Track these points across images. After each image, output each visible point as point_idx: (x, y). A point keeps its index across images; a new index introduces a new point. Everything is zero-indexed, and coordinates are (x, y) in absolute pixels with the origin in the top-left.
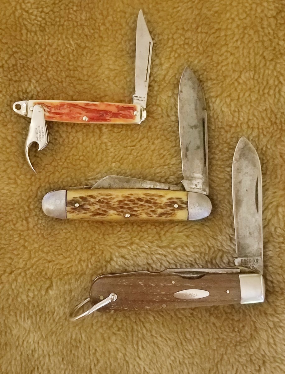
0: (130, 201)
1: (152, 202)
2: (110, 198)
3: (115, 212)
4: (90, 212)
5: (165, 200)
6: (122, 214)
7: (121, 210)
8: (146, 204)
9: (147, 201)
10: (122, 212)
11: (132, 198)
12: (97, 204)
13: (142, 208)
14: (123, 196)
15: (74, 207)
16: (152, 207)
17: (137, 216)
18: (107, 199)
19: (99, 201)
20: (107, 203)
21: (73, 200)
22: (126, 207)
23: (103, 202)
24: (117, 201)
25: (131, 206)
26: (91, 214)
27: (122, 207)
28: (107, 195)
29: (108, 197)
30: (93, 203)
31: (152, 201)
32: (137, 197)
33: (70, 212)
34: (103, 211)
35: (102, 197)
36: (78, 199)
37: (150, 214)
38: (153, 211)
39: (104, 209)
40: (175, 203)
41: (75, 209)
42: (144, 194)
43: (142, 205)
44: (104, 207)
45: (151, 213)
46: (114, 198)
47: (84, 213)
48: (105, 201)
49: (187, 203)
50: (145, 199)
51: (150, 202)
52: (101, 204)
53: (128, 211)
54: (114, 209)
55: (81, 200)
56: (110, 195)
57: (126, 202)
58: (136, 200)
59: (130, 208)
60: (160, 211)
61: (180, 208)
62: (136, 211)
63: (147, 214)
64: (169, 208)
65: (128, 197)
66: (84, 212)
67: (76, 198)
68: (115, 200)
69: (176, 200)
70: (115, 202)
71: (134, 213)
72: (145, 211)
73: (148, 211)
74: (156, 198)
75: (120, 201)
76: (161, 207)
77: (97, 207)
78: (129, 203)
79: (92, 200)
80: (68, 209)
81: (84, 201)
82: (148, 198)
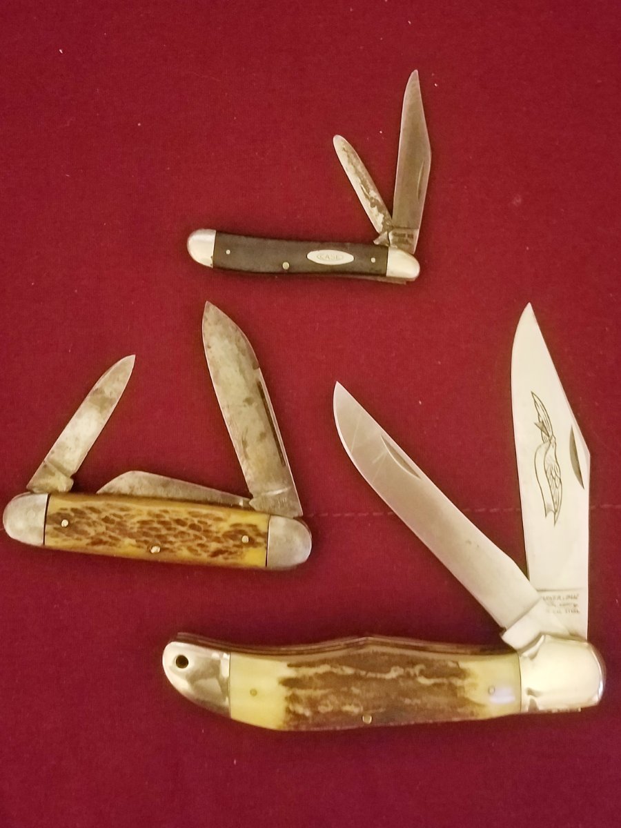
0: (164, 523)
1: (203, 529)
2: (125, 515)
3: (133, 542)
4: (88, 538)
5: (225, 527)
6: (146, 546)
7: (144, 538)
8: (192, 532)
9: (193, 527)
10: (146, 542)
11: (167, 518)
12: (101, 525)
13: (182, 537)
14: (149, 514)
15: (58, 526)
16: (201, 539)
17: (172, 551)
18: (120, 517)
19: (106, 520)
21: (59, 514)
22: (153, 533)
23: (112, 522)
24: (138, 522)
25: (164, 532)
26: (89, 541)
27: (145, 534)
28: (122, 509)
29: (122, 513)
30: (94, 522)
31: (202, 526)
32: (176, 518)
33: (53, 536)
34: (110, 537)
35: (113, 511)
36: (69, 512)
37: (196, 551)
38: (201, 546)
39: (113, 534)
40: (243, 533)
41: (60, 530)
42: (190, 513)
43: (183, 533)
44: (113, 531)
45: (199, 549)
46: (133, 517)
47: (77, 539)
48: (117, 520)
49: (265, 536)
50: (189, 523)
51: (198, 529)
52: (108, 525)
53: (158, 542)
54: (131, 536)
55: (73, 514)
56: (127, 509)
57: (156, 525)
58: (172, 523)
59: (159, 537)
60: (214, 546)
61: (252, 542)
62: (171, 543)
63: (190, 549)
64: (231, 542)
65: (158, 516)
66: (76, 536)
67: (66, 509)
68: (136, 520)
69: (247, 529)
70: (134, 524)
71: (167, 546)
72: (190, 544)
73: (194, 545)
74: (209, 522)
75: (143, 523)
76: (218, 540)
77: (102, 529)
78: (159, 526)
79: (94, 517)
80: (49, 527)
81: (80, 517)
82: (196, 521)
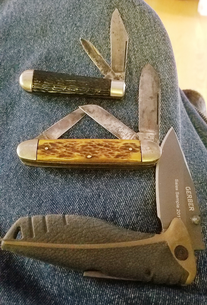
0: (92, 146)
1: (111, 147)
2: (75, 144)
3: (79, 154)
4: (58, 154)
5: (121, 145)
6: (85, 155)
7: (84, 152)
8: (105, 148)
9: (106, 146)
10: (85, 154)
11: (94, 144)
12: (63, 148)
13: (101, 151)
14: (86, 143)
15: (43, 150)
16: (110, 151)
17: (97, 157)
19: (66, 146)
20: (72, 148)
21: (43, 145)
22: (88, 150)
23: (69, 147)
24: (81, 146)
25: (93, 149)
27: (84, 150)
29: (73, 143)
30: (60, 147)
31: (110, 145)
32: (98, 143)
33: (41, 154)
35: (69, 143)
36: (48, 144)
38: (111, 153)
39: (69, 152)
40: (129, 147)
41: (45, 152)
42: (104, 141)
43: (101, 149)
44: (69, 150)
45: (109, 155)
46: (78, 144)
48: (71, 146)
49: (140, 147)
50: (104, 145)
51: (109, 147)
52: (67, 148)
53: (90, 153)
54: (78, 152)
55: (50, 145)
56: (75, 142)
57: (89, 147)
58: (96, 145)
59: (91, 151)
60: (116, 153)
61: (134, 151)
62: (96, 153)
63: (106, 155)
64: (124, 151)
65: (89, 143)
66: (52, 153)
70: (79, 147)
71: (95, 155)
72: (105, 153)
73: (107, 153)
74: (113, 144)
75: (83, 146)
76: (118, 150)
77: (64, 150)
78: (90, 147)
79: (60, 145)
80: (39, 151)
81: (53, 146)
82: (107, 144)
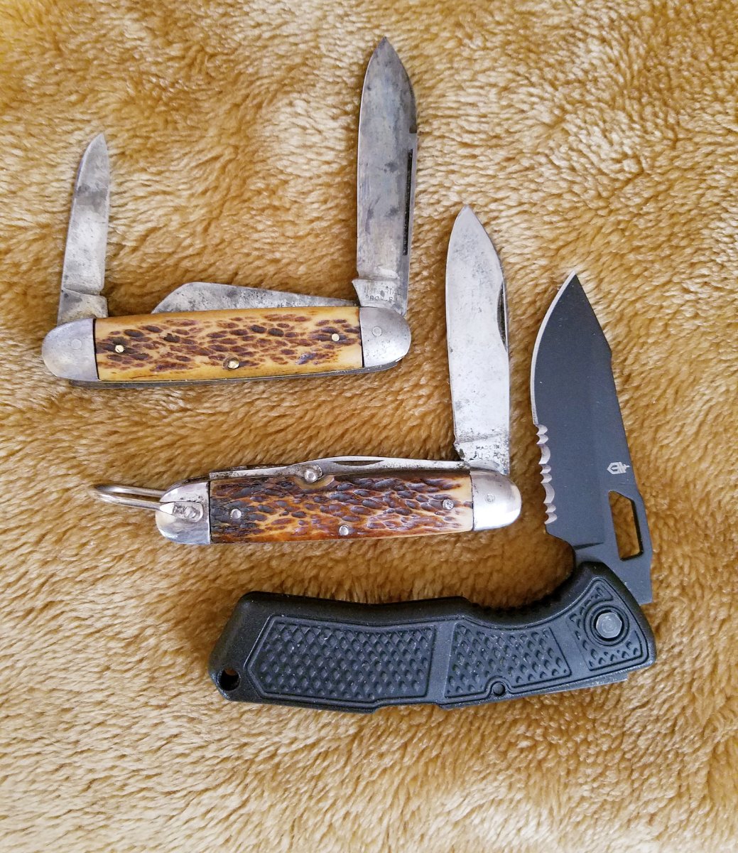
0: (237, 333)
1: (285, 333)
2: (191, 330)
3: (206, 359)
4: (150, 363)
5: (311, 327)
6: (222, 363)
7: (217, 354)
8: (272, 338)
9: (273, 332)
10: (221, 358)
11: (241, 326)
12: (164, 345)
13: (262, 346)
15: (112, 353)
16: (285, 344)
17: (254, 365)
18: (186, 333)
19: (169, 339)
20: (186, 341)
21: (110, 339)
22: (229, 346)
23: (176, 340)
24: (208, 336)
25: (240, 343)
26: (153, 366)
27: (219, 349)
30: (154, 343)
31: (284, 329)
32: (252, 324)
34: (178, 358)
35: (174, 328)
36: (122, 335)
37: (281, 359)
38: (287, 352)
39: (179, 354)
41: (116, 357)
42: (266, 317)
43: (263, 340)
44: (180, 351)
45: (283, 356)
46: (200, 330)
47: (138, 365)
48: (182, 336)
49: (358, 330)
50: (268, 328)
51: (280, 334)
52: (172, 344)
53: (235, 355)
54: (203, 353)
55: (127, 338)
56: (192, 323)
57: (229, 336)
58: (248, 331)
59: (236, 349)
61: (344, 342)
62: (250, 354)
63: (274, 358)
64: (321, 344)
65: (230, 326)
66: (136, 362)
67: (118, 333)
68: (204, 333)
69: (336, 326)
70: (204, 338)
71: (246, 358)
72: (272, 352)
73: (277, 353)
74: (291, 324)
75: (214, 336)
76: (304, 343)
77: (164, 350)
78: (233, 337)
79: (154, 336)
80: (101, 357)
81: (136, 340)
82: (275, 324)
